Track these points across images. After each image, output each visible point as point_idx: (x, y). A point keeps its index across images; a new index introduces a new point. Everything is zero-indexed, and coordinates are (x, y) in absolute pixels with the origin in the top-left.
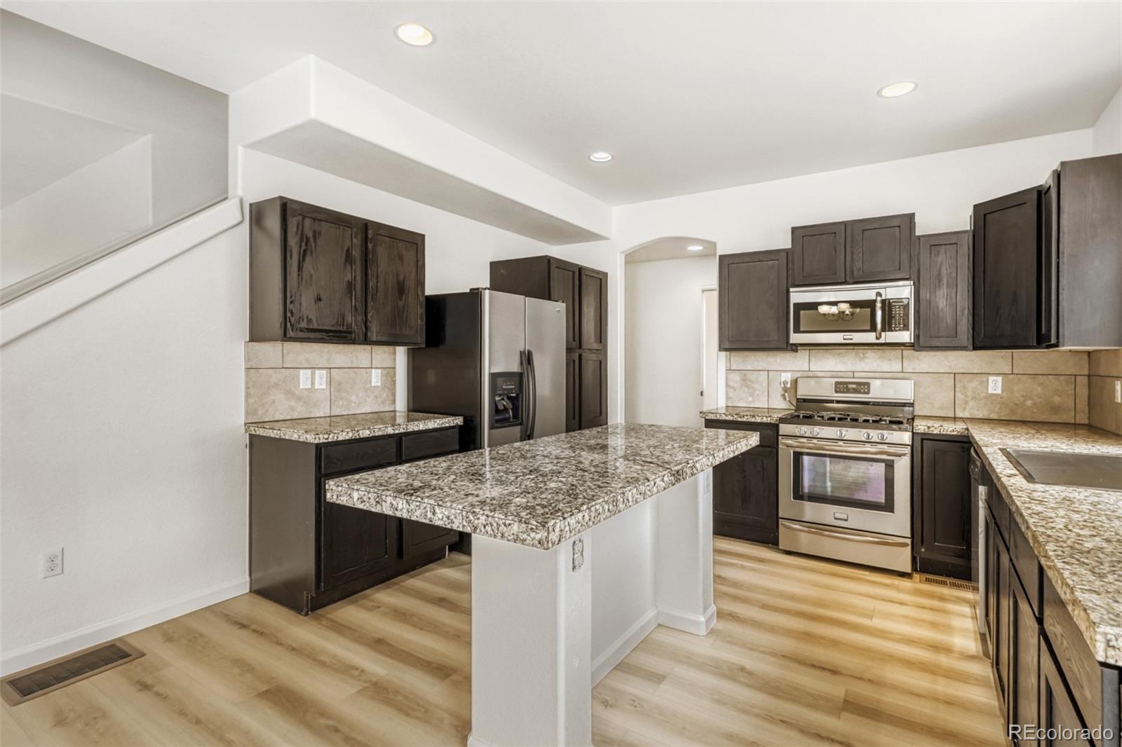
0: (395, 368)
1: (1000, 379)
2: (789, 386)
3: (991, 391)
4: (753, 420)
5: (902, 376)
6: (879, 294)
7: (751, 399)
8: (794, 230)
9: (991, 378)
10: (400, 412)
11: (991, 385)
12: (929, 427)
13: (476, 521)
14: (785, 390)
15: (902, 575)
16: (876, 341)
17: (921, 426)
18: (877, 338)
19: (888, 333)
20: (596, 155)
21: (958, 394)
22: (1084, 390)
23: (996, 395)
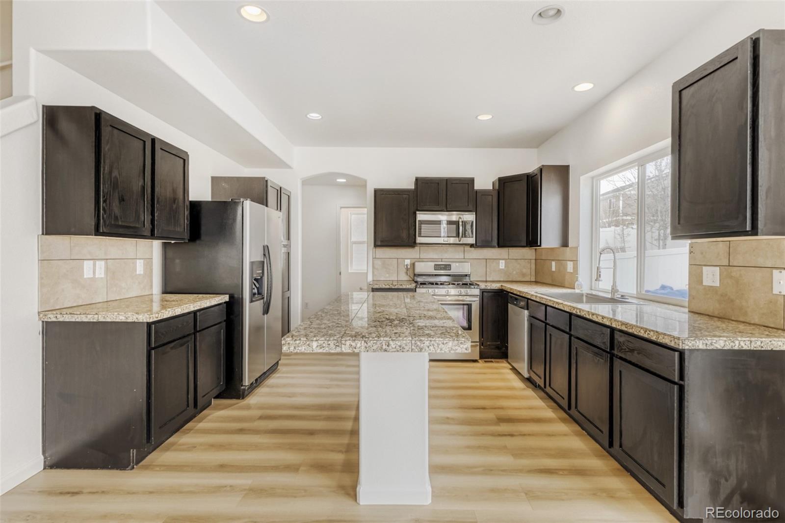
0: (152, 259)
1: (504, 261)
2: (409, 267)
3: (501, 267)
4: (401, 287)
5: (463, 261)
6: (460, 218)
7: (387, 275)
8: (417, 179)
9: (501, 261)
10: (155, 294)
11: (501, 264)
12: (486, 286)
13: (422, 345)
14: (407, 269)
15: (475, 361)
16: (458, 242)
17: (483, 286)
18: (459, 241)
19: (464, 238)
20: (311, 115)
21: (488, 269)
22: (533, 266)
23: (503, 269)
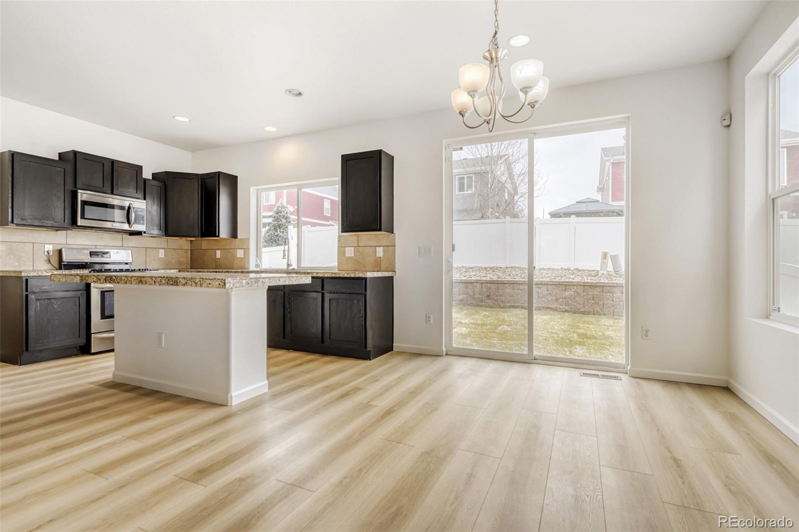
1: (163, 250)
2: (51, 254)
3: (160, 256)
5: (122, 248)
6: (131, 204)
8: (75, 154)
9: (160, 250)
11: (160, 253)
14: (49, 257)
18: (130, 227)
19: (135, 225)
21: (147, 258)
22: (189, 256)
23: (162, 258)
